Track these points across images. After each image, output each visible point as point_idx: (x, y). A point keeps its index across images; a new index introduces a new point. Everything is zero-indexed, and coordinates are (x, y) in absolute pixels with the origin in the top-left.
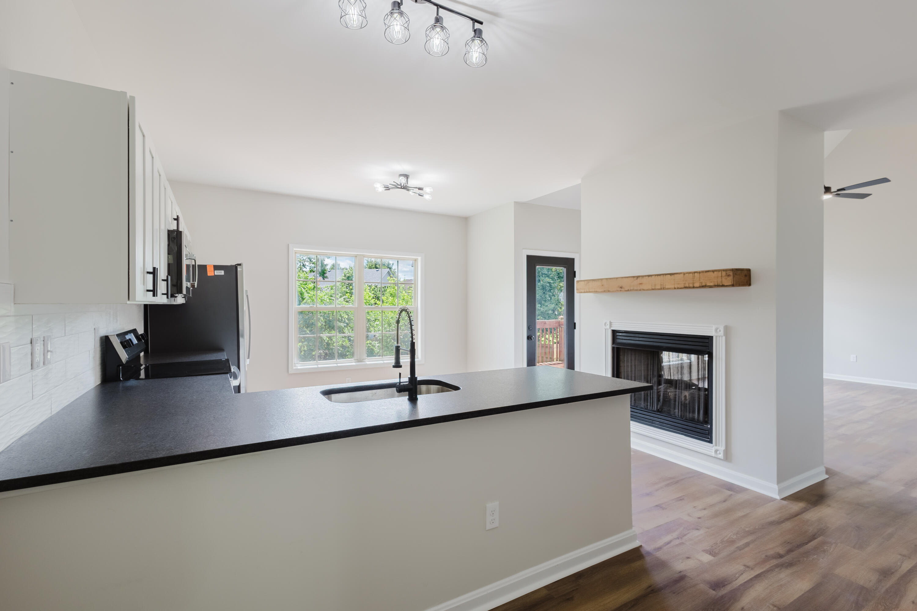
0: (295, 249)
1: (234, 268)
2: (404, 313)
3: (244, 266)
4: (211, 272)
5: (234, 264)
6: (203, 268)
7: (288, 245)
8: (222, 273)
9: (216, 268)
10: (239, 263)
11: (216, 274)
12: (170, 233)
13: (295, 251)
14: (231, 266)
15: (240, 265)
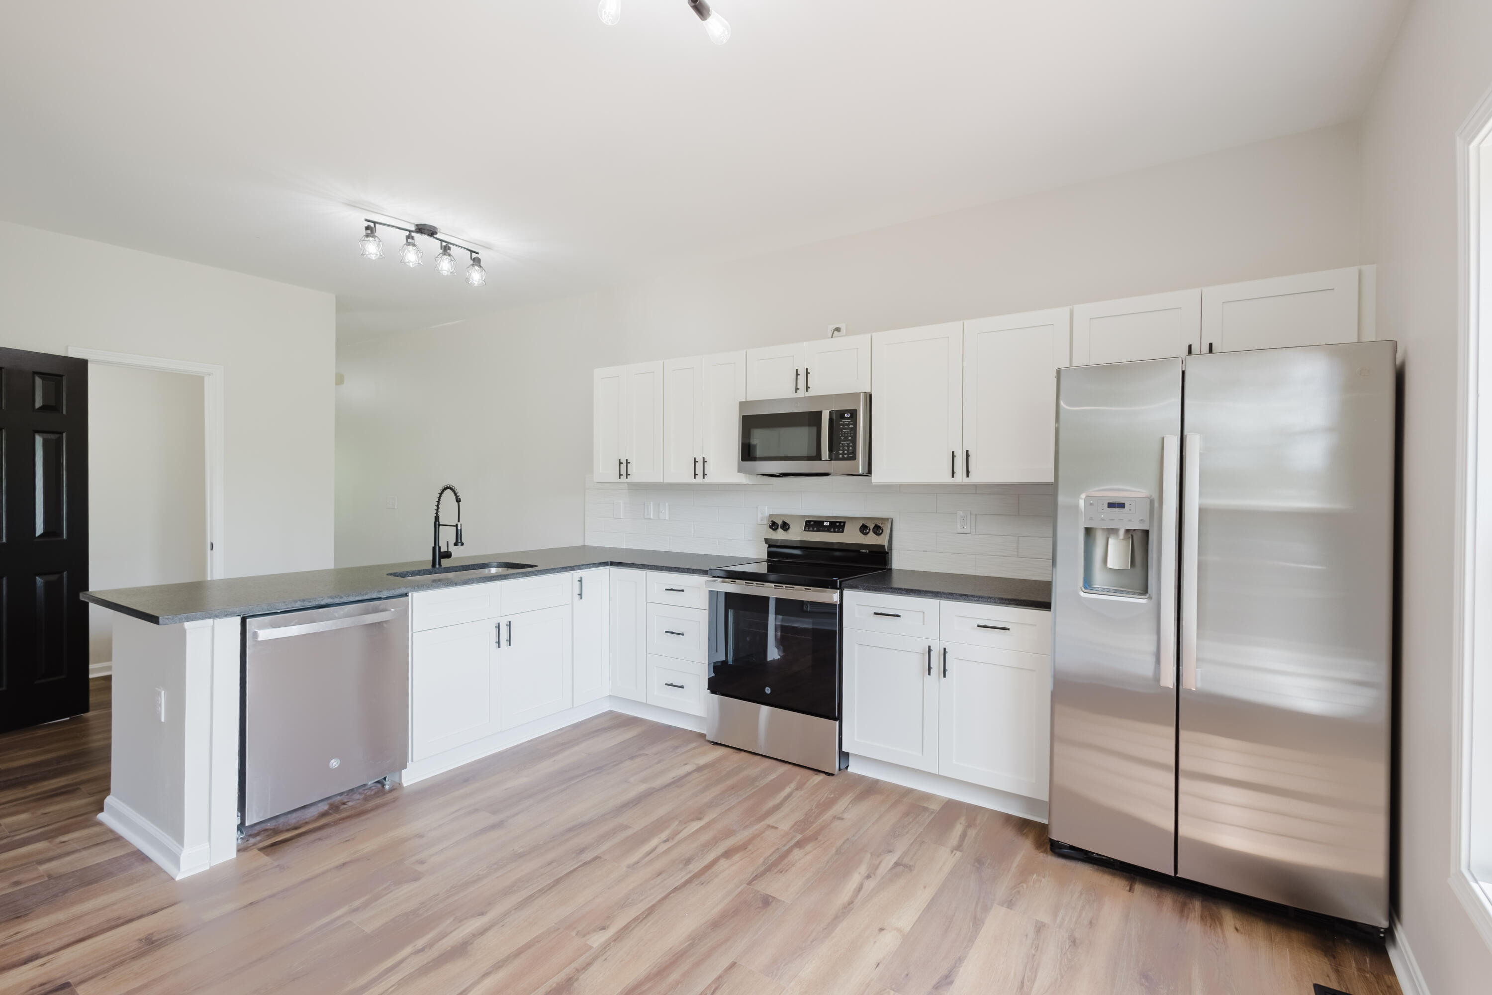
2: (448, 495)
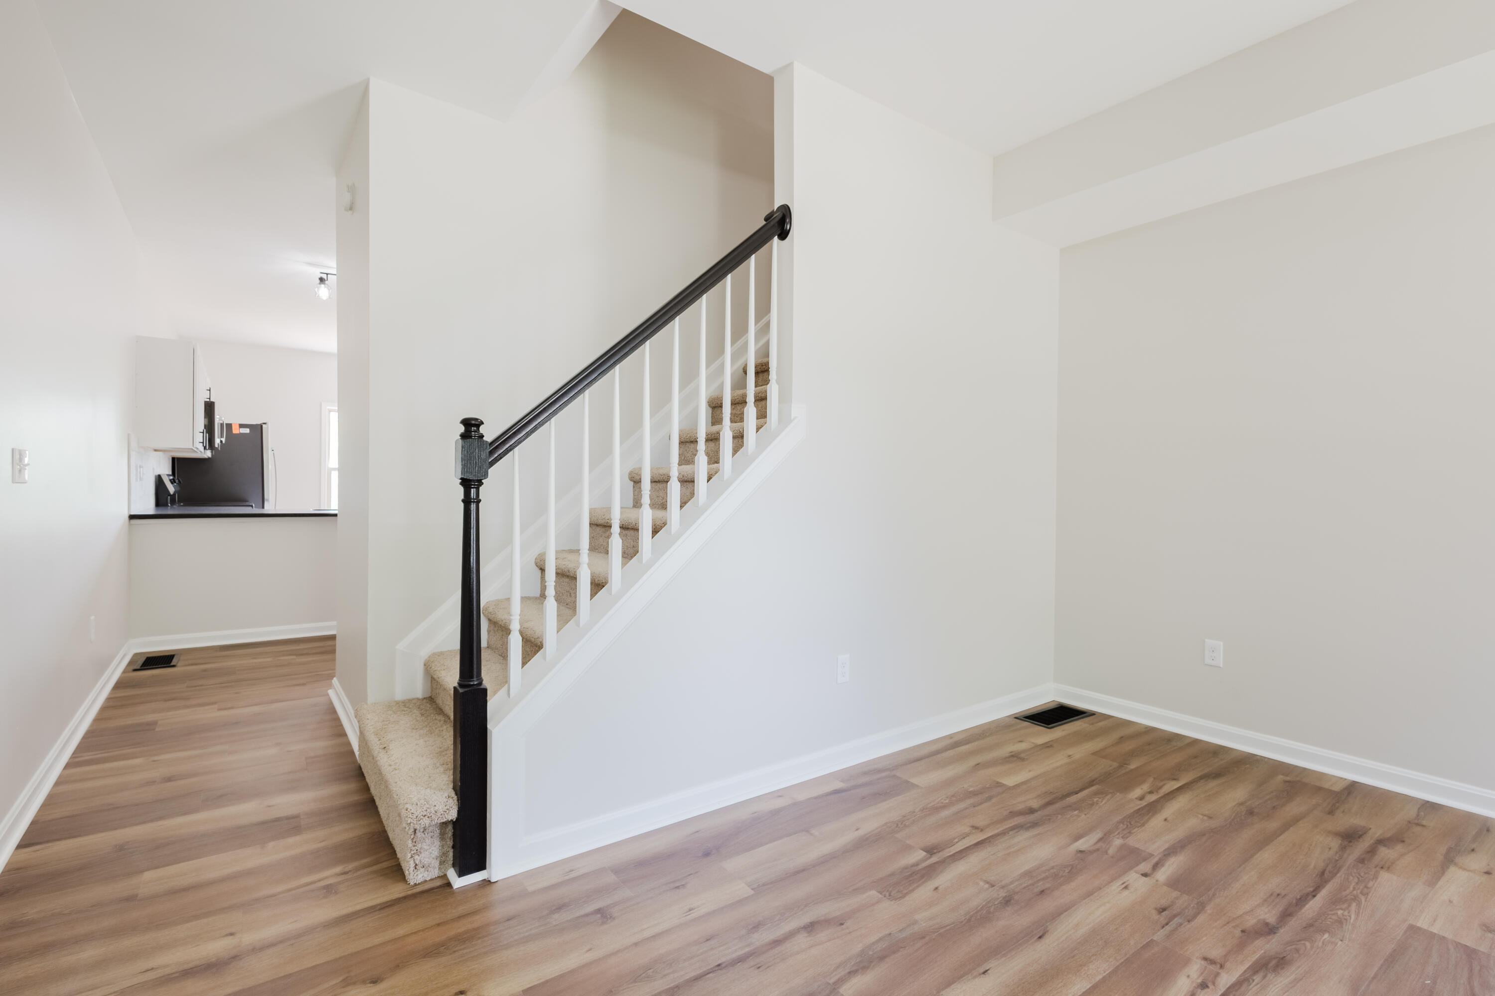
0: (328, 408)
1: (260, 427)
3: (269, 424)
4: (236, 430)
5: (259, 423)
6: (229, 426)
7: (321, 403)
8: (247, 431)
9: (241, 426)
10: (265, 422)
11: (241, 432)
12: (206, 402)
13: (328, 409)
14: (257, 425)
15: (265, 423)
